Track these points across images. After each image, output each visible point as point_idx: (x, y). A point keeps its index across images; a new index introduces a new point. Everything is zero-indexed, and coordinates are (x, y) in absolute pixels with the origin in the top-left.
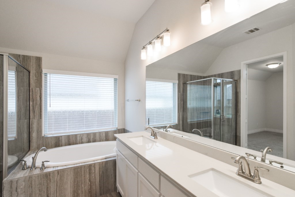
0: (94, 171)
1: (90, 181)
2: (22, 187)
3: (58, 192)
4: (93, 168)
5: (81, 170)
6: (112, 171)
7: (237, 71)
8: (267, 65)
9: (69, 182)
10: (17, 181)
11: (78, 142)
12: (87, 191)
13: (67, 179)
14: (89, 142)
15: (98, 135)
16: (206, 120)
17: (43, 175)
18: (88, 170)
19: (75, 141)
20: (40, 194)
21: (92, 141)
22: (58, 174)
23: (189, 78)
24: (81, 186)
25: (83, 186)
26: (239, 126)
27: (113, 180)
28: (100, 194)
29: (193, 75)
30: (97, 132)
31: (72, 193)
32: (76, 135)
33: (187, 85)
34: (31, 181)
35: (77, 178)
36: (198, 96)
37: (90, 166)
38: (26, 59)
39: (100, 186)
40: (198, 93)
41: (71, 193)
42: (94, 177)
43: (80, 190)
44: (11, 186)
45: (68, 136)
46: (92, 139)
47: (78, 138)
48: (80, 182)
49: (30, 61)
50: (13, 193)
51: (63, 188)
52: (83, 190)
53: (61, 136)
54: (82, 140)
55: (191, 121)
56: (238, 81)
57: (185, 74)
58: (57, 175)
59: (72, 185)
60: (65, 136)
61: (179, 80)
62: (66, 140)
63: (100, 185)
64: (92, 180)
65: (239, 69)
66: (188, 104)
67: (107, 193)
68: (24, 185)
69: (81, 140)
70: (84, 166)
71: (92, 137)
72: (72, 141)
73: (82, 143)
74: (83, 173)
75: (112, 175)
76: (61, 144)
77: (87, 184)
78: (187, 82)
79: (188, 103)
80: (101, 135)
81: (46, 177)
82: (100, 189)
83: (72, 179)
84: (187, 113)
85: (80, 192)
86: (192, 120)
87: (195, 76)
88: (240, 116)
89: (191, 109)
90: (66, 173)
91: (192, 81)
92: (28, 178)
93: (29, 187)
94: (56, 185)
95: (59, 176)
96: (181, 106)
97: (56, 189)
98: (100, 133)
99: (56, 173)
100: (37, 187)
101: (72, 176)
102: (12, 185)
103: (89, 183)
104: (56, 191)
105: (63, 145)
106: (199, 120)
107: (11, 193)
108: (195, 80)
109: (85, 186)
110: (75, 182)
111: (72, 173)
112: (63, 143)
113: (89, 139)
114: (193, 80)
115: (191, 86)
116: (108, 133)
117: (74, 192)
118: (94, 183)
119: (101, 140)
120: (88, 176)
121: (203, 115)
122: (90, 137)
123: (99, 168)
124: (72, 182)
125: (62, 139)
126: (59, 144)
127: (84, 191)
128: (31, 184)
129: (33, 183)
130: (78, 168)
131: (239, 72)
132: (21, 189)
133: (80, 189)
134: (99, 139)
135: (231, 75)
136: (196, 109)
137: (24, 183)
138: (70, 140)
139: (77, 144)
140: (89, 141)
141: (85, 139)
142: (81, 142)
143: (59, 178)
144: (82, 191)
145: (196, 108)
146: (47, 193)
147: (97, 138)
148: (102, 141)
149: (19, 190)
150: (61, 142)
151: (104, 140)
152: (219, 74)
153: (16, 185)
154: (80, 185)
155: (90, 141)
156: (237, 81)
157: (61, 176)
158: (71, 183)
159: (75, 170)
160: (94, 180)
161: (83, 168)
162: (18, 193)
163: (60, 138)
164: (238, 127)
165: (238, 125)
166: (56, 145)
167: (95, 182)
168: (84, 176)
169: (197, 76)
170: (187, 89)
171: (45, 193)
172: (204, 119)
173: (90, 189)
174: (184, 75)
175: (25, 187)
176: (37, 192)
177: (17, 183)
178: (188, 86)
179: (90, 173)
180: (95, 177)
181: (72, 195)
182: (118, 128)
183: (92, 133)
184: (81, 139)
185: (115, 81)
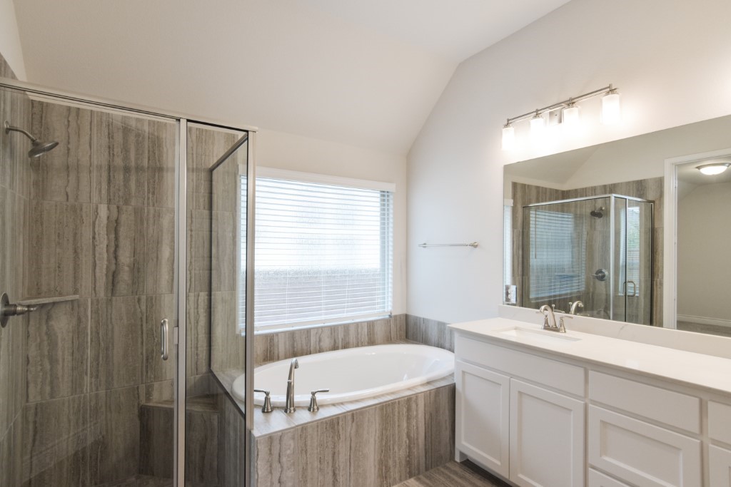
0: (415, 413)
1: (408, 436)
2: (288, 452)
3: (352, 464)
4: (414, 406)
5: (392, 410)
6: (447, 412)
7: (655, 179)
8: (699, 168)
9: (372, 440)
10: (281, 437)
11: (312, 349)
12: (404, 462)
13: (368, 433)
14: (335, 348)
15: (352, 331)
16: (566, 294)
17: (326, 423)
18: (405, 410)
19: (307, 346)
20: (321, 469)
21: (340, 346)
22: (353, 421)
23: (534, 193)
24: (393, 449)
25: (396, 448)
26: (658, 308)
27: (447, 433)
28: (426, 467)
29: (543, 188)
30: (350, 324)
31: (377, 466)
32: (308, 331)
33: (529, 210)
34: (305, 439)
35: (386, 429)
36: (550, 237)
37: (409, 400)
38: (204, 139)
39: (425, 449)
40: (552, 231)
41: (375, 467)
42: (415, 428)
43: (392, 459)
44: (270, 450)
45: (292, 334)
46: (340, 340)
47: (313, 339)
48: (391, 439)
49: (213, 144)
50: (274, 466)
51: (360, 453)
52: (397, 459)
53: (277, 334)
54: (322, 344)
55: (537, 296)
56: (657, 202)
57: (525, 185)
58: (350, 422)
59: (377, 447)
60: (284, 332)
61: (514, 197)
62: (287, 343)
63: (425, 445)
64: (412, 435)
65: (658, 175)
66: (531, 257)
67: (437, 466)
68: (292, 447)
69: (317, 343)
70: (399, 402)
71: (341, 336)
72: (300, 345)
73: (320, 351)
74: (396, 420)
75: (446, 421)
76: (276, 354)
77: (404, 443)
78: (530, 203)
79: (531, 253)
80: (359, 330)
81: (332, 428)
82: (426, 457)
83: (377, 432)
84: (529, 278)
85: (391, 463)
86: (540, 296)
87: (546, 189)
88: (661, 284)
89: (537, 269)
90: (367, 419)
91: (539, 202)
92: (300, 431)
93: (301, 453)
94: (349, 447)
95: (354, 424)
96: (518, 261)
97: (348, 457)
98: (357, 324)
99: (349, 418)
100: (316, 452)
101: (377, 425)
102: (272, 448)
103: (408, 442)
104: (348, 463)
105: (280, 356)
106: (552, 294)
107: (271, 466)
108: (546, 201)
109: (399, 450)
110: (382, 439)
111: (377, 418)
112: (280, 350)
113: (335, 341)
114: (542, 202)
115: (537, 213)
116: (373, 326)
117: (381, 462)
118: (415, 442)
119: (360, 344)
120: (405, 425)
121: (560, 282)
122: (338, 335)
123: (425, 404)
124: (377, 439)
125: (278, 341)
126: (272, 353)
127: (398, 461)
128: (306, 445)
129: (309, 443)
130: (389, 405)
131: (660, 182)
132: (288, 456)
133: (391, 456)
134: (355, 341)
135: (639, 188)
136: (547, 269)
137: (291, 442)
138: (295, 344)
139: (310, 354)
140: (335, 345)
141: (327, 342)
142: (318, 348)
143: (354, 430)
144: (395, 462)
145: (547, 265)
146: (332, 467)
147: (352, 338)
148: (362, 346)
149: (284, 459)
150: (276, 349)
151: (366, 344)
152: (605, 186)
153: (278, 447)
154: (391, 448)
155: (337, 345)
156: (653, 202)
157: (357, 426)
158: (375, 441)
159: (383, 409)
160: (415, 435)
161: (396, 406)
162: (282, 467)
163: (276, 340)
164: (656, 310)
165: (656, 306)
166: (267, 357)
167: (417, 439)
168: (399, 426)
169: (550, 189)
170: (529, 221)
171: (330, 467)
172: (564, 292)
173: (409, 456)
174: (525, 187)
175: (294, 452)
176: (316, 464)
177: (280, 444)
178: (531, 212)
179: (409, 418)
180: (417, 428)
181: (377, 470)
182: (393, 314)
183: (340, 325)
184: (318, 340)
185: (383, 198)
